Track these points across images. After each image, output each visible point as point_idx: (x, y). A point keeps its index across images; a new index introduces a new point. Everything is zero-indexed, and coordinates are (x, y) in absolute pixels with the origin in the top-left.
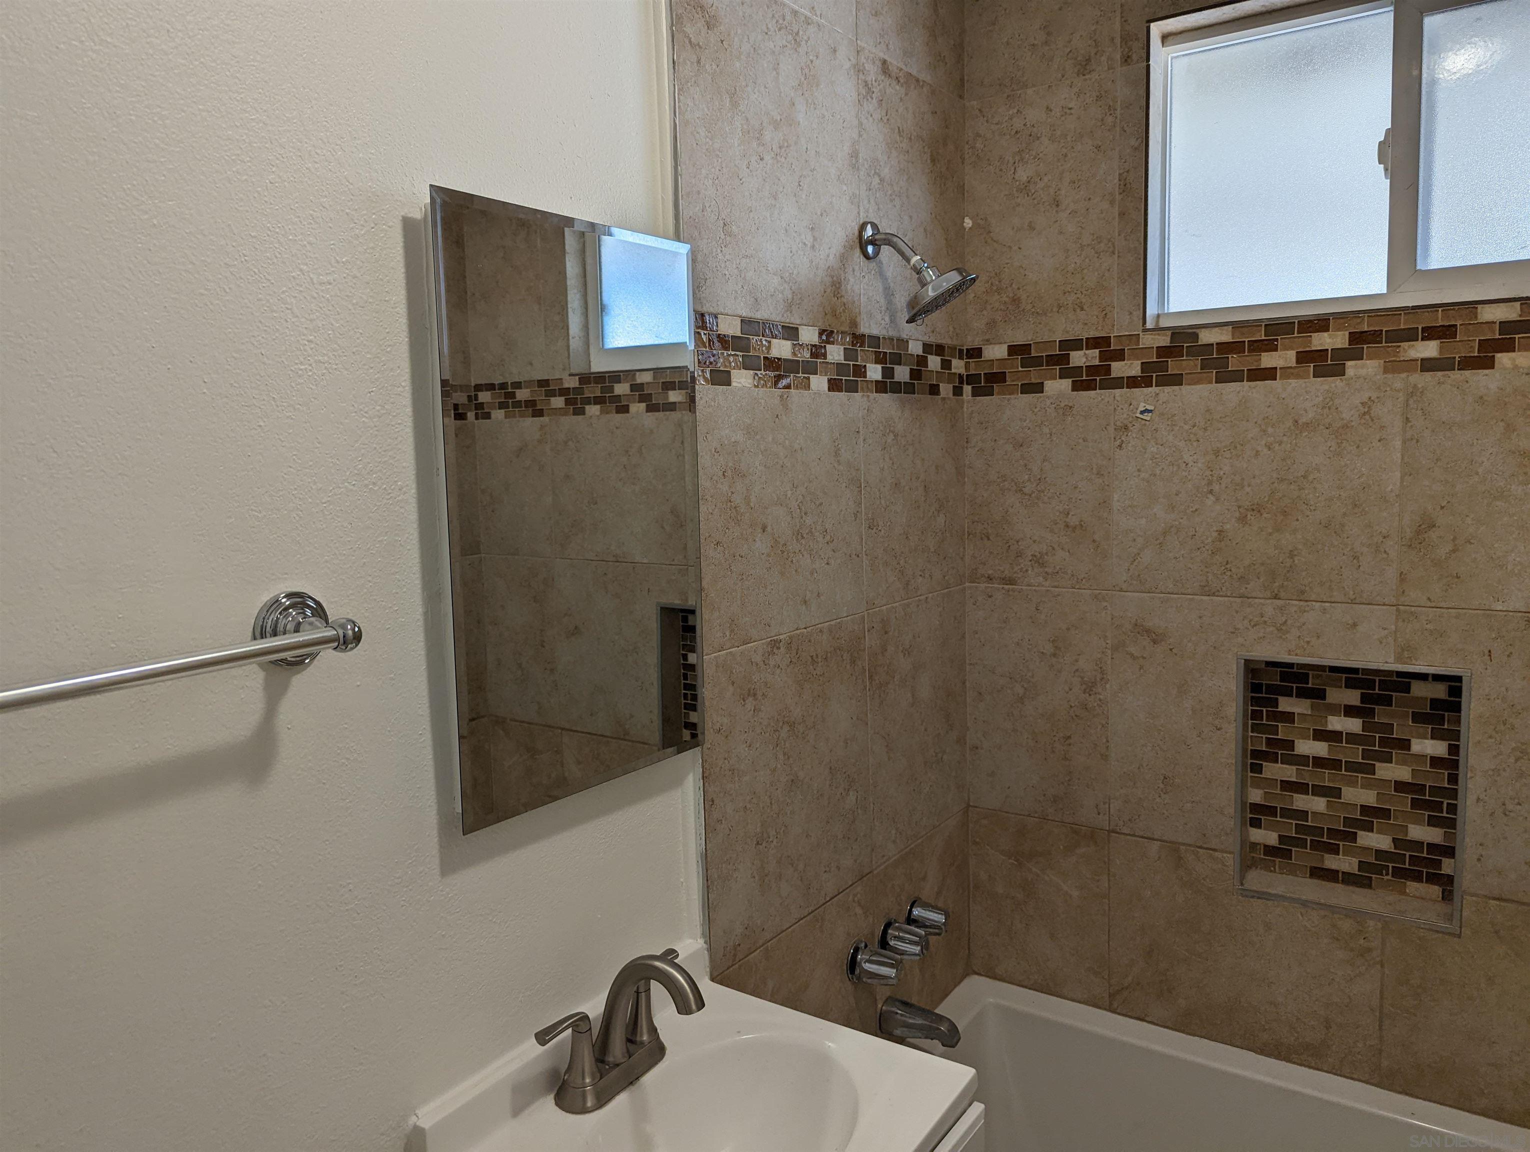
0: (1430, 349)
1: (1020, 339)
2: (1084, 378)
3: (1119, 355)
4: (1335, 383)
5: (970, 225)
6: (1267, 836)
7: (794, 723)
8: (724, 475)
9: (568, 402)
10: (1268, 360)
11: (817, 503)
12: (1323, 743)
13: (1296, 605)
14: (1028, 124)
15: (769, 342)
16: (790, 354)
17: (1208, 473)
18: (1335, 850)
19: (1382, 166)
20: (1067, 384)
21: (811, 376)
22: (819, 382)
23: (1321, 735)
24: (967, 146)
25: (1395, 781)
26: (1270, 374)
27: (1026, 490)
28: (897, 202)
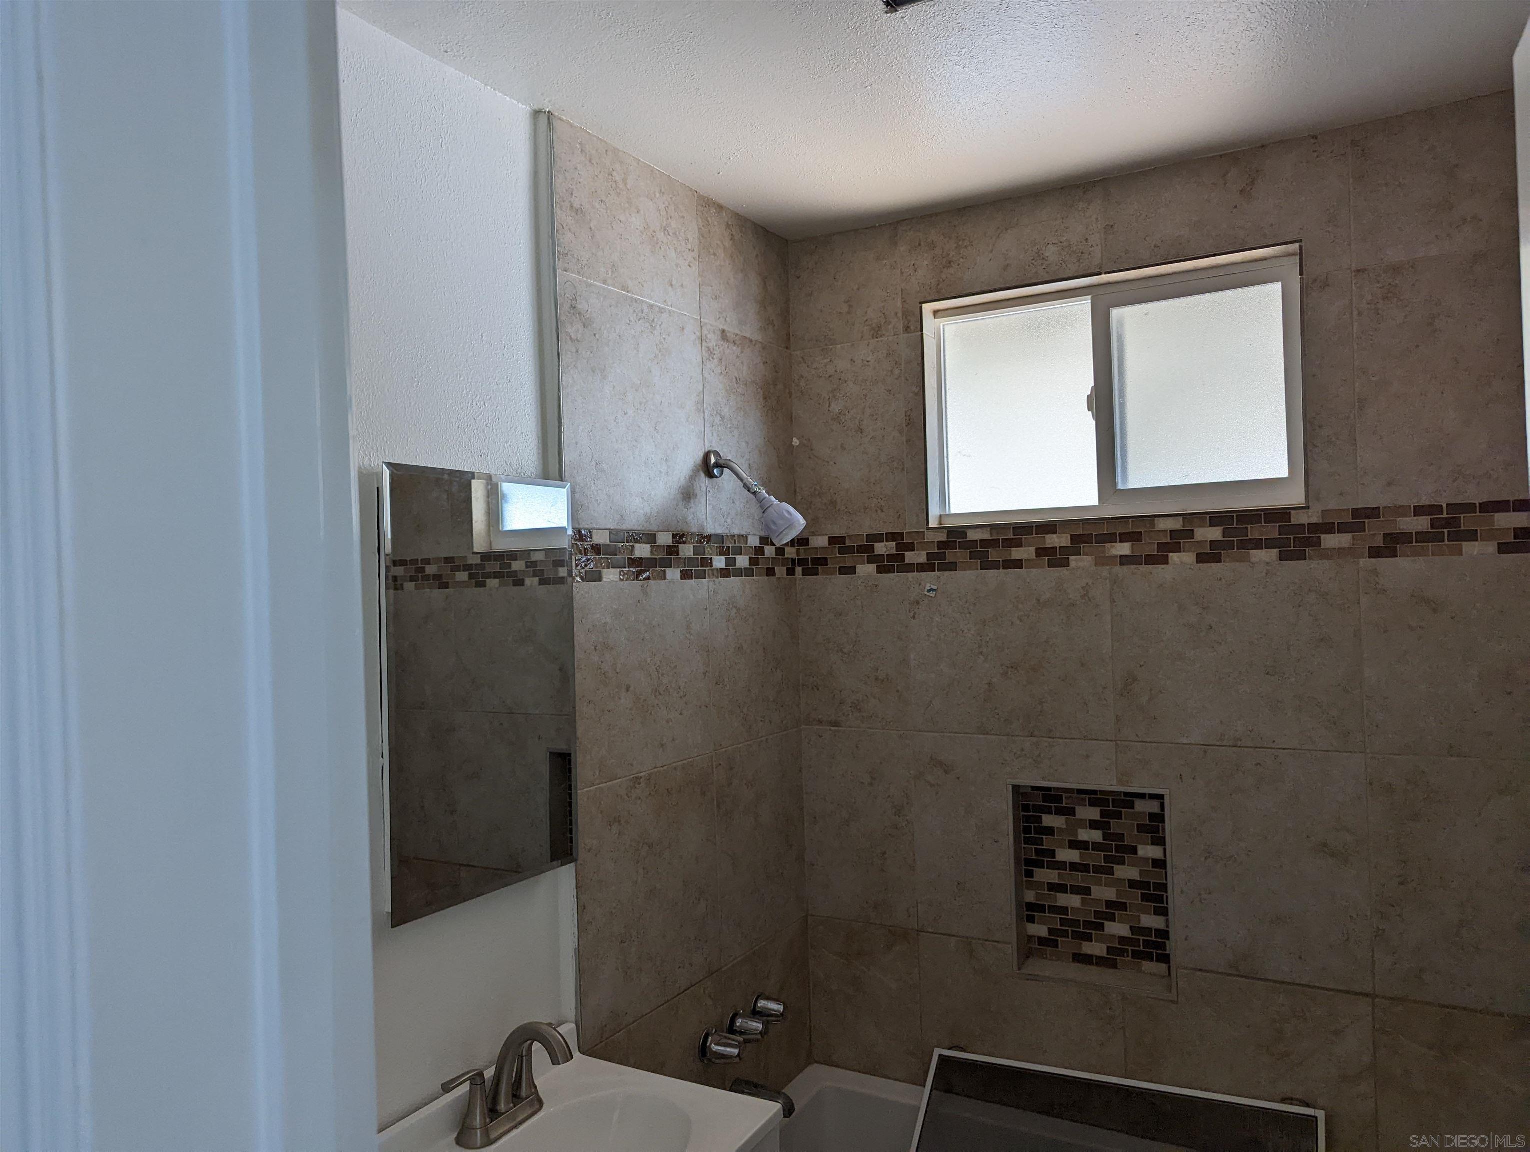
0: (1124, 549)
1: (838, 532)
2: (886, 564)
3: (911, 547)
4: (1063, 572)
5: (798, 444)
6: (1040, 930)
7: (653, 844)
8: (595, 648)
9: (471, 576)
10: (1017, 554)
11: (673, 666)
12: (1077, 851)
13: (1046, 742)
14: (838, 371)
15: (633, 547)
16: (650, 554)
17: (979, 638)
18: (1089, 938)
19: (1091, 413)
20: (872, 568)
21: (667, 569)
22: (673, 574)
23: (1075, 845)
24: (794, 385)
25: (1129, 880)
26: (1018, 564)
27: (846, 651)
28: (736, 433)
